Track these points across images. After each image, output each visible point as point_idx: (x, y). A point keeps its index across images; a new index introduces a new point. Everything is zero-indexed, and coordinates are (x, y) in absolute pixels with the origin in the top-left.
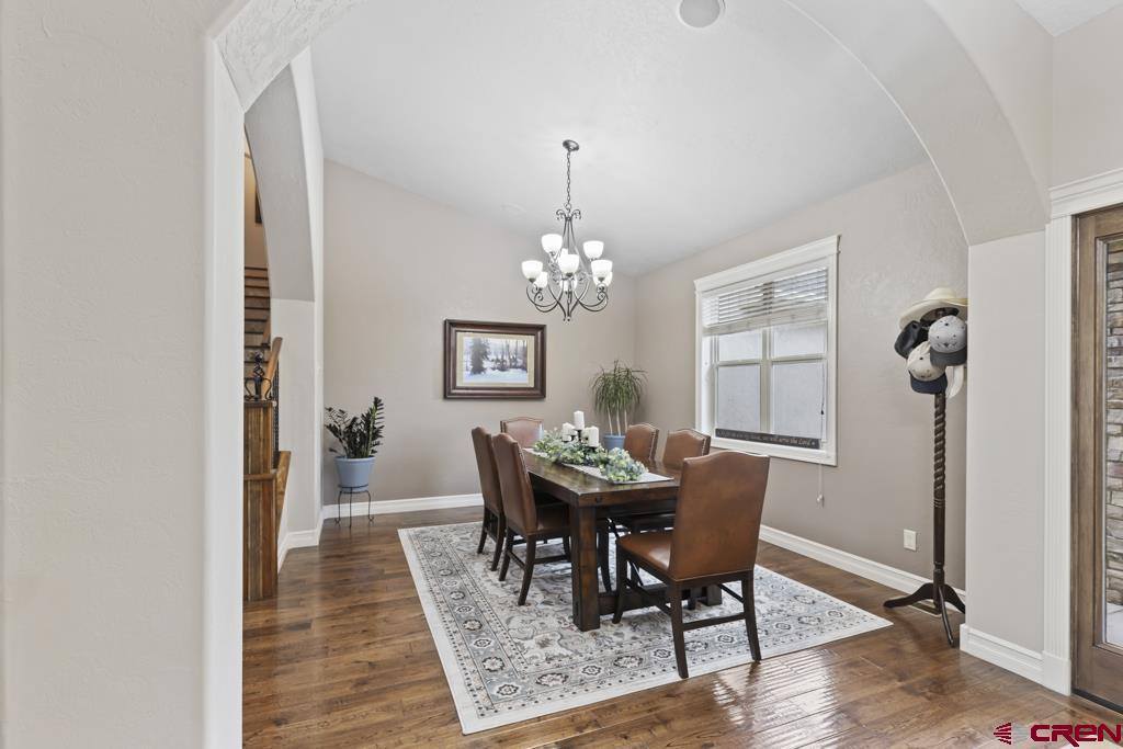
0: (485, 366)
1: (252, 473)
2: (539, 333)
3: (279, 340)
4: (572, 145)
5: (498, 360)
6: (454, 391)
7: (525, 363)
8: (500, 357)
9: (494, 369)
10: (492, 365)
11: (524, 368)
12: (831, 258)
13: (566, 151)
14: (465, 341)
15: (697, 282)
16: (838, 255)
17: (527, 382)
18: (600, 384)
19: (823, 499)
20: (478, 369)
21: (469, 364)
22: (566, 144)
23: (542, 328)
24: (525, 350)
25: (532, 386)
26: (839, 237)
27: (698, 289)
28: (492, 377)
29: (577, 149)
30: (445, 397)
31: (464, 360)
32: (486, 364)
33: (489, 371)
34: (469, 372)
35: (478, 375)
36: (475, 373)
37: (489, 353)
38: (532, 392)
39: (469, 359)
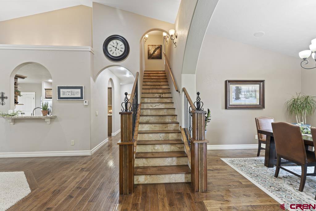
0: (240, 97)
2: (262, 83)
6: (229, 106)
8: (246, 93)
9: (243, 98)
10: (243, 96)
11: (255, 97)
14: (232, 87)
17: (256, 102)
20: (237, 98)
21: (234, 96)
23: (263, 81)
24: (255, 90)
25: (259, 104)
28: (243, 101)
30: (226, 108)
31: (232, 95)
34: (234, 99)
35: (238, 100)
36: (236, 100)
37: (242, 92)
38: (258, 106)
39: (234, 94)
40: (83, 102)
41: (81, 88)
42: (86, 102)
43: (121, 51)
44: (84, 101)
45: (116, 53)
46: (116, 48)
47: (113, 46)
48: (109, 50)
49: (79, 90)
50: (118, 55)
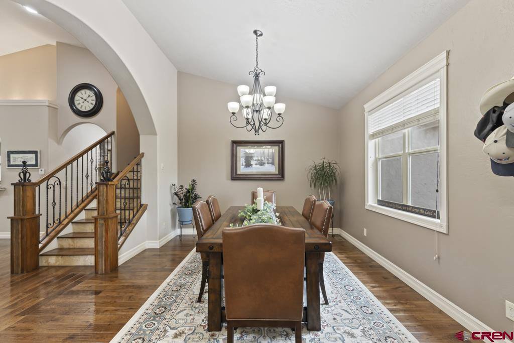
0: (252, 163)
1: (101, 215)
2: (281, 145)
3: (143, 154)
4: (259, 33)
5: (258, 160)
6: (237, 176)
7: (273, 160)
8: (259, 158)
9: (256, 165)
10: (255, 162)
11: (273, 163)
12: (442, 70)
13: (255, 36)
14: (242, 150)
15: (365, 106)
16: (447, 66)
17: (274, 171)
18: (314, 172)
19: (439, 258)
20: (248, 165)
21: (244, 162)
22: (255, 32)
23: (282, 142)
24: (273, 154)
25: (278, 173)
26: (448, 53)
27: (366, 110)
28: (255, 169)
29: (261, 35)
30: (232, 179)
31: (241, 161)
32: (253, 162)
33: (254, 166)
34: (244, 166)
35: (248, 168)
36: (247, 167)
37: (254, 157)
38: (277, 176)
39: (244, 160)
40: (38, 171)
41: (35, 153)
42: (41, 170)
43: (91, 104)
44: (40, 170)
45: (85, 107)
46: (85, 100)
47: (82, 98)
48: (76, 103)
49: (33, 156)
50: (88, 109)
